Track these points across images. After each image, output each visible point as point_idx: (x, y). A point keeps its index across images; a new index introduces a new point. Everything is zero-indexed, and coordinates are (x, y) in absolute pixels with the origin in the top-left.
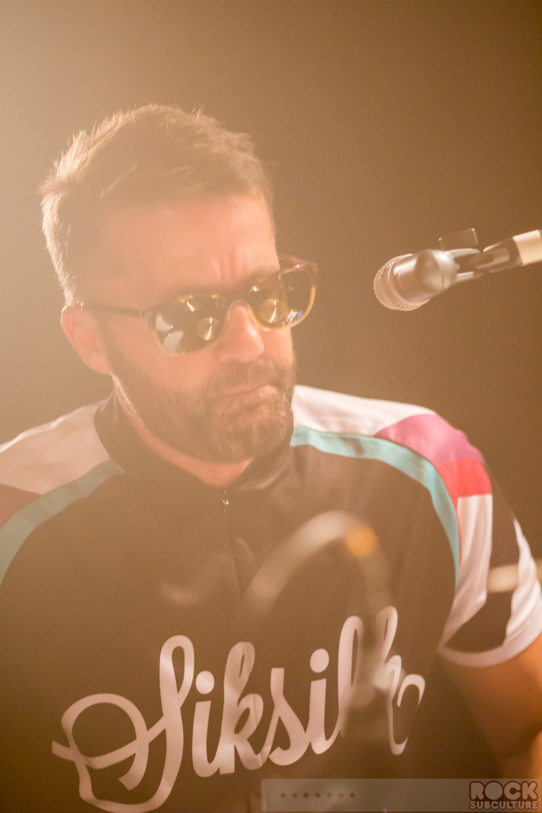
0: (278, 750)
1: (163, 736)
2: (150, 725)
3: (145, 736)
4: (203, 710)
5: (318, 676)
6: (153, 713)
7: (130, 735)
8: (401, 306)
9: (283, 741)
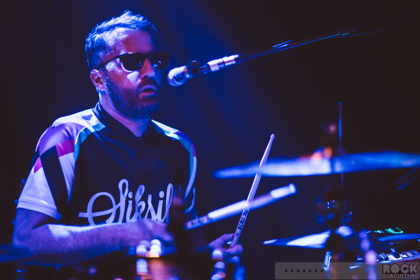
1: (119, 208)
2: (117, 204)
3: (115, 208)
4: (130, 202)
5: (161, 199)
6: (118, 201)
7: (111, 207)
8: (176, 84)
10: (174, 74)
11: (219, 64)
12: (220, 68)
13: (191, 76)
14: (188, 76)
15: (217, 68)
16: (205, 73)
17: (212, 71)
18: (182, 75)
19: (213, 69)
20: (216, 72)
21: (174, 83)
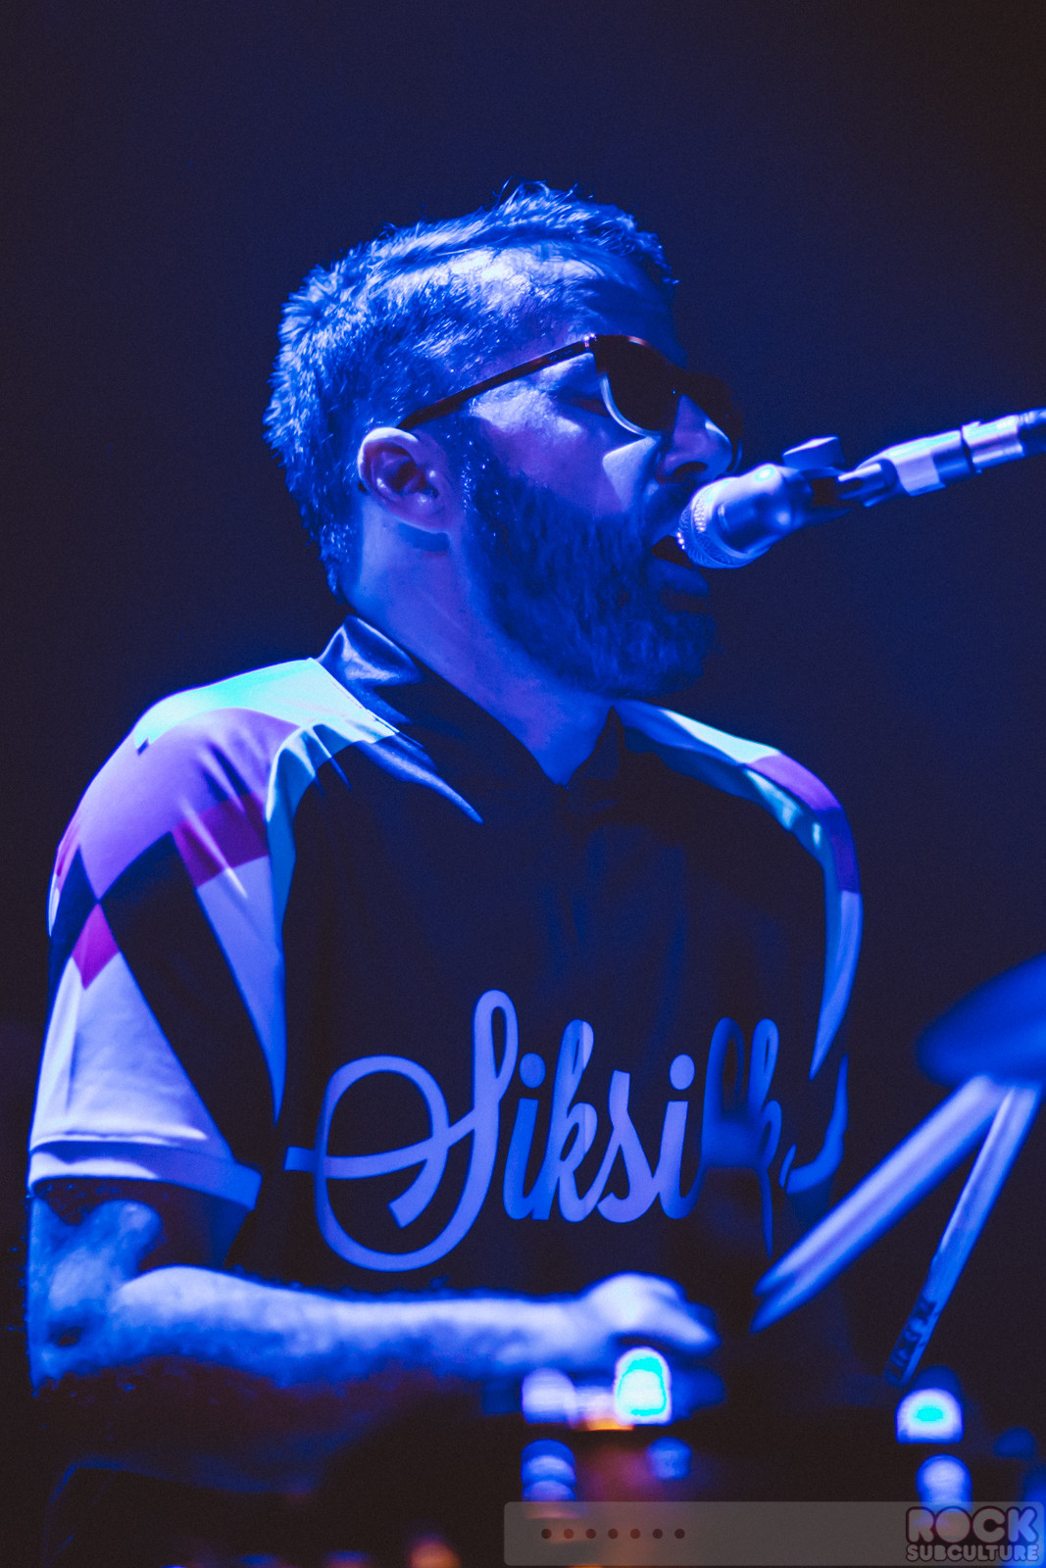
0: (611, 1197)
1: (469, 1139)
2: (454, 1118)
3: (444, 1136)
4: (528, 1109)
5: (679, 1095)
6: (460, 1104)
7: (424, 1132)
8: (723, 559)
9: (619, 1185)
10: (716, 508)
11: (940, 458)
12: (943, 478)
13: (799, 521)
14: (783, 518)
15: (930, 477)
16: (868, 504)
17: (904, 493)
18: (751, 513)
19: (910, 482)
20: (926, 495)
21: (713, 551)
